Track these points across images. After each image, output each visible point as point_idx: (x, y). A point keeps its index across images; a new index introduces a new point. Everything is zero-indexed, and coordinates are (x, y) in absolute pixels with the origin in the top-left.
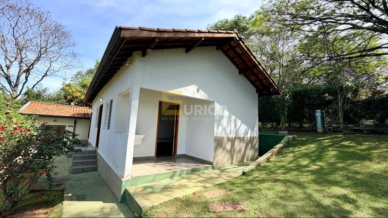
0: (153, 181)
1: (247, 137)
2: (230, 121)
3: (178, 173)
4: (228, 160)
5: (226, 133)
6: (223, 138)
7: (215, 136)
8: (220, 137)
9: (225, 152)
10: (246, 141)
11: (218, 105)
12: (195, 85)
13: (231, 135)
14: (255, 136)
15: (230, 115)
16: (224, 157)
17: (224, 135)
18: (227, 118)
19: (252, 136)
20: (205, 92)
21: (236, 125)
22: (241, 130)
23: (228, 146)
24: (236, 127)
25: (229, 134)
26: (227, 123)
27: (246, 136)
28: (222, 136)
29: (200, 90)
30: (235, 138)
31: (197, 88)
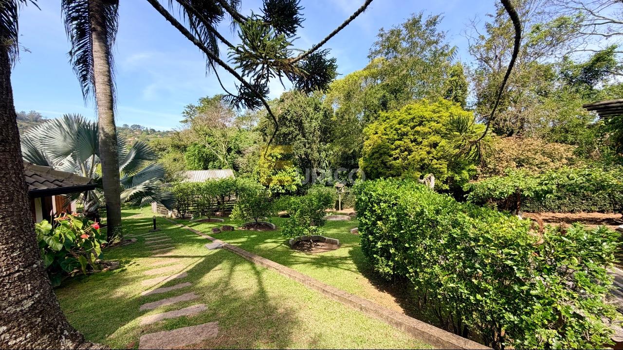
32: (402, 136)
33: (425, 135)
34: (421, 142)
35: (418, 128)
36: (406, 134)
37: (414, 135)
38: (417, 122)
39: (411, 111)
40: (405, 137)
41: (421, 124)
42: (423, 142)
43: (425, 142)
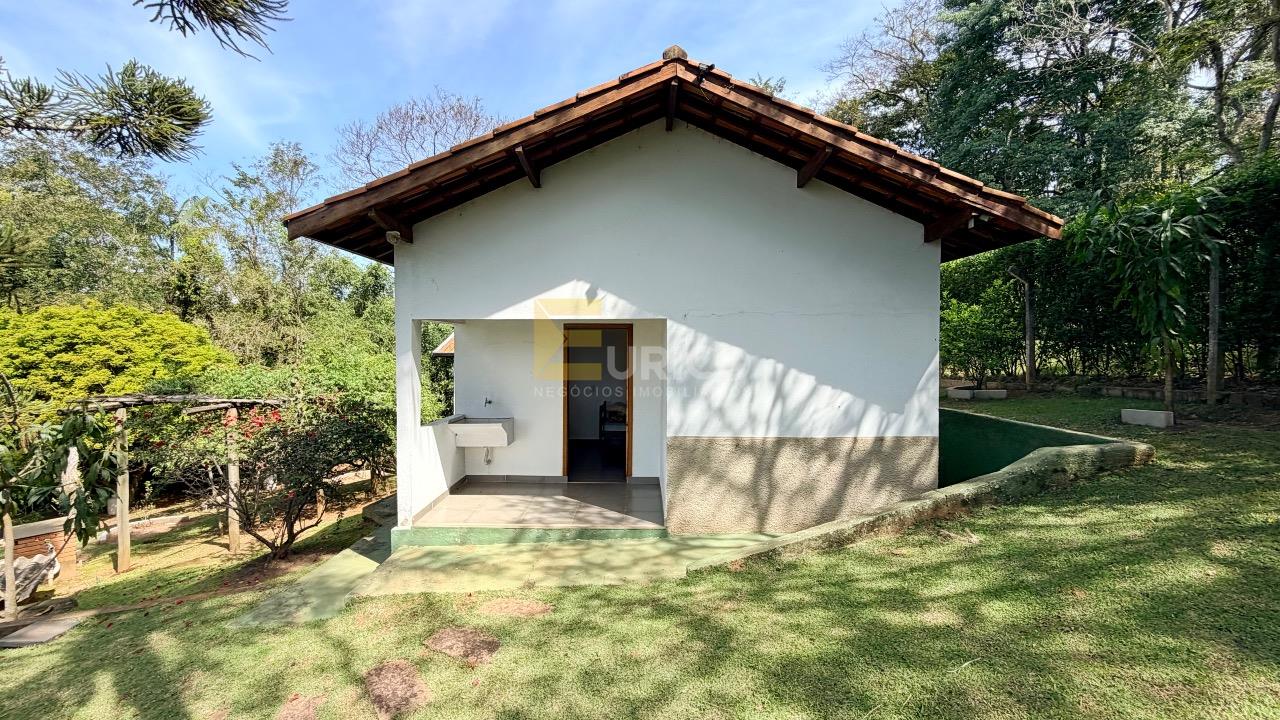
0: (463, 543)
1: (855, 440)
2: (749, 380)
3: (533, 535)
4: (741, 519)
5: (728, 426)
6: (711, 442)
7: (670, 434)
8: (697, 440)
9: (721, 489)
10: (849, 454)
11: (683, 329)
12: (579, 280)
13: (753, 431)
14: (911, 431)
15: (749, 359)
16: (719, 506)
17: (714, 430)
18: (732, 370)
19: (890, 434)
20: (621, 296)
21: (780, 395)
22: (815, 412)
23: (743, 470)
24: (784, 403)
25: (743, 428)
26: (735, 387)
27: (851, 435)
28: (708, 434)
29: (601, 294)
30: (780, 443)
31: (587, 286)
32: (26, 369)
33: (79, 370)
34: (72, 381)
35: (65, 357)
36: (34, 366)
37: (55, 368)
38: (60, 346)
39: (51, 323)
40: (33, 371)
41: (70, 347)
42: (76, 381)
43: (81, 382)
